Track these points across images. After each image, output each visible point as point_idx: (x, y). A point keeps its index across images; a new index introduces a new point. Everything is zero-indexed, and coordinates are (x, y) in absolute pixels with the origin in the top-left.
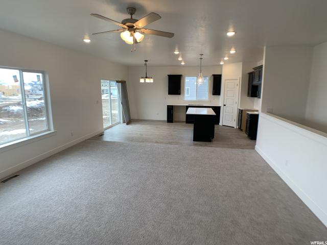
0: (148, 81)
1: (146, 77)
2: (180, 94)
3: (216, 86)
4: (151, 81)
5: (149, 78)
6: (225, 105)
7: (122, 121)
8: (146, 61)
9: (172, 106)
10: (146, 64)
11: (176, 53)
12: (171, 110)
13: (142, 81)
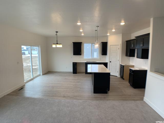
0: (58, 46)
1: (57, 44)
2: (81, 55)
3: (104, 49)
4: (61, 46)
5: (59, 44)
6: (111, 62)
7: (41, 74)
8: (57, 32)
9: (76, 63)
10: (57, 35)
11: (79, 24)
12: (75, 65)
13: (54, 46)
